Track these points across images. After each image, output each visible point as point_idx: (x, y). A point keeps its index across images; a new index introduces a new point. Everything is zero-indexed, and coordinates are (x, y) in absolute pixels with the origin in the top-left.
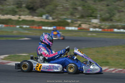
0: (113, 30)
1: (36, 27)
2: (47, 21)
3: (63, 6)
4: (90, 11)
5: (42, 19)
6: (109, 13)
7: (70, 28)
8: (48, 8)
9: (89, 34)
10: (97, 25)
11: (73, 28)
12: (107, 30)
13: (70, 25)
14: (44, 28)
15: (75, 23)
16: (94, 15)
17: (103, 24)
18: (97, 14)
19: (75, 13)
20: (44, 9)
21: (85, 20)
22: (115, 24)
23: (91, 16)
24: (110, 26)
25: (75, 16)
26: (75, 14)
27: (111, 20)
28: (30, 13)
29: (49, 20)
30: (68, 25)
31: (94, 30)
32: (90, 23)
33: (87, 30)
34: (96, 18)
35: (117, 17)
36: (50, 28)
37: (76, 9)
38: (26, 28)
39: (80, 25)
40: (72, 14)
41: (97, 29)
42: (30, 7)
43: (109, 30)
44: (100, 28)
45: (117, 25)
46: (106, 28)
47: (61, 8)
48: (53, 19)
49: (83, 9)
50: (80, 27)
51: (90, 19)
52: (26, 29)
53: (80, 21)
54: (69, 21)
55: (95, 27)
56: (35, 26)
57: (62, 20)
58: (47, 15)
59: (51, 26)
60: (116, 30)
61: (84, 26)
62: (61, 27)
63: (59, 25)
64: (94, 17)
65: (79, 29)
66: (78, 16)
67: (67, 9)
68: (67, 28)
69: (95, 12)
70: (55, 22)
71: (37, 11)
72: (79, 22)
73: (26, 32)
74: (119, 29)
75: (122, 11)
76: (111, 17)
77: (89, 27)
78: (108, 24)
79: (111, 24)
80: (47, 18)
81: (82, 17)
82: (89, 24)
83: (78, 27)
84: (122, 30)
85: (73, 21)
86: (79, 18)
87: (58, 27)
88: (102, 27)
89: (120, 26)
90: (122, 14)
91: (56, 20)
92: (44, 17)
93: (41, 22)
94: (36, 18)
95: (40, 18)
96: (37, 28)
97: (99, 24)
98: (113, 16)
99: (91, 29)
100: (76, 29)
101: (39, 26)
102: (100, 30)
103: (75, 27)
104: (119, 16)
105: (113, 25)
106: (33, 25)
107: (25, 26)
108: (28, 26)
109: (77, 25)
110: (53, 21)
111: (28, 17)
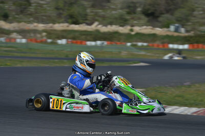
1: (158, 46)
2: (176, 34)
3: (204, 10)
5: (169, 31)
8: (178, 14)
14: (171, 46)
20: (172, 14)
28: (148, 22)
29: (180, 33)
36: (181, 47)
38: (143, 46)
42: (150, 12)
47: (201, 12)
48: (187, 31)
52: (142, 48)
56: (157, 43)
57: (203, 33)
58: (177, 25)
59: (183, 44)
62: (200, 45)
63: (198, 42)
70: (191, 37)
71: (160, 19)
73: (143, 53)
80: (177, 30)
87: (195, 45)
91: (192, 34)
92: (172, 28)
93: (167, 36)
94: (158, 31)
95: (166, 29)
96: (161, 47)
101: (163, 43)
106: (154, 41)
107: (140, 44)
108: (145, 44)
110: (187, 34)
111: (146, 29)
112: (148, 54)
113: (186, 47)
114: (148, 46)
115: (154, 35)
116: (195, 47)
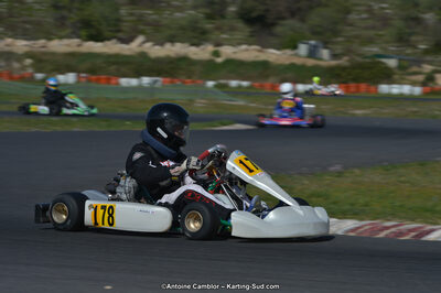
2: (311, 62)
3: (370, 10)
5: (296, 55)
7: (395, 89)
8: (315, 18)
11: (406, 89)
13: (396, 77)
14: (300, 88)
15: (415, 69)
19: (410, 34)
20: (303, 20)
25: (415, 47)
26: (413, 38)
28: (252, 36)
29: (321, 59)
30: (388, 76)
37: (417, 20)
38: (240, 87)
39: (430, 78)
40: (402, 40)
42: (254, 15)
47: (364, 16)
48: (334, 56)
50: (431, 85)
52: (238, 92)
53: (430, 63)
54: (392, 63)
56: (271, 80)
57: (367, 60)
58: (313, 42)
62: (363, 86)
63: (356, 80)
65: (425, 93)
66: (423, 47)
67: (385, 21)
68: (384, 88)
70: (343, 69)
71: (278, 29)
72: (428, 68)
73: (240, 102)
80: (312, 54)
81: (439, 47)
83: (423, 84)
85: (406, 64)
86: (426, 52)
87: (353, 85)
91: (344, 61)
92: (303, 49)
93: (293, 66)
94: (274, 55)
95: (289, 52)
100: (418, 90)
103: (414, 84)
106: (267, 77)
107: (234, 83)
108: (245, 84)
109: (421, 78)
110: (334, 63)
111: (247, 50)
112: (252, 105)
114: (248, 88)
115: (265, 65)
116: (352, 90)
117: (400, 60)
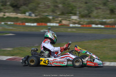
0: (91, 26)
1: (20, 24)
2: (29, 17)
3: (44, 4)
4: (70, 8)
5: (26, 16)
6: (87, 10)
7: (52, 24)
8: (30, 6)
9: (69, 30)
10: (77, 21)
11: (54, 24)
12: (86, 26)
13: (52, 21)
14: (27, 24)
15: (57, 19)
16: (73, 12)
17: (82, 20)
18: (76, 11)
19: (56, 10)
20: (27, 6)
21: (66, 16)
22: (93, 20)
23: (71, 13)
24: (89, 22)
25: (56, 13)
27: (90, 17)
28: (14, 10)
30: (49, 21)
31: (74, 25)
32: (70, 19)
33: (67, 26)
34: (75, 14)
35: (94, 14)
36: (32, 25)
37: (57, 6)
38: (11, 24)
39: (61, 22)
40: (53, 11)
41: (77, 25)
42: (14, 5)
43: (88, 25)
44: (79, 23)
45: (95, 21)
46: (84, 24)
47: (43, 5)
48: (36, 16)
49: (63, 7)
51: (70, 16)
52: (10, 25)
53: (60, 17)
54: (51, 17)
55: (75, 23)
56: (19, 22)
57: (44, 17)
58: (30, 12)
59: (33, 23)
60: (94, 26)
61: (64, 22)
62: (43, 24)
63: (42, 22)
64: (73, 14)
65: (60, 25)
66: (59, 13)
67: (49, 7)
68: (49, 24)
69: (75, 9)
70: (38, 19)
71: (20, 9)
72: (60, 19)
73: (11, 28)
74: (97, 24)
75: (100, 8)
76: (89, 13)
77: (69, 23)
78: (86, 20)
79: (89, 20)
80: (30, 15)
81: (63, 14)
82: (69, 21)
83: (59, 23)
84: (99, 26)
85: (54, 18)
86: (59, 15)
87: (40, 23)
88: (81, 23)
89: (98, 22)
90: (99, 11)
91: (38, 17)
92: (27, 14)
93: (25, 19)
94: (20, 15)
95: (23, 15)
96: (21, 24)
97: (78, 20)
98: (91, 13)
99: (71, 25)
100: (57, 25)
101: (22, 22)
102: (79, 26)
103: (56, 23)
104: (97, 13)
105: (91, 21)
106: (17, 21)
107: (9, 23)
108: (12, 23)
109: (58, 21)
112: (14, 29)
113: (35, 24)
114: (13, 24)
115: (17, 18)
116: (41, 25)
117: (53, 17)
